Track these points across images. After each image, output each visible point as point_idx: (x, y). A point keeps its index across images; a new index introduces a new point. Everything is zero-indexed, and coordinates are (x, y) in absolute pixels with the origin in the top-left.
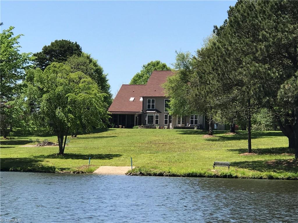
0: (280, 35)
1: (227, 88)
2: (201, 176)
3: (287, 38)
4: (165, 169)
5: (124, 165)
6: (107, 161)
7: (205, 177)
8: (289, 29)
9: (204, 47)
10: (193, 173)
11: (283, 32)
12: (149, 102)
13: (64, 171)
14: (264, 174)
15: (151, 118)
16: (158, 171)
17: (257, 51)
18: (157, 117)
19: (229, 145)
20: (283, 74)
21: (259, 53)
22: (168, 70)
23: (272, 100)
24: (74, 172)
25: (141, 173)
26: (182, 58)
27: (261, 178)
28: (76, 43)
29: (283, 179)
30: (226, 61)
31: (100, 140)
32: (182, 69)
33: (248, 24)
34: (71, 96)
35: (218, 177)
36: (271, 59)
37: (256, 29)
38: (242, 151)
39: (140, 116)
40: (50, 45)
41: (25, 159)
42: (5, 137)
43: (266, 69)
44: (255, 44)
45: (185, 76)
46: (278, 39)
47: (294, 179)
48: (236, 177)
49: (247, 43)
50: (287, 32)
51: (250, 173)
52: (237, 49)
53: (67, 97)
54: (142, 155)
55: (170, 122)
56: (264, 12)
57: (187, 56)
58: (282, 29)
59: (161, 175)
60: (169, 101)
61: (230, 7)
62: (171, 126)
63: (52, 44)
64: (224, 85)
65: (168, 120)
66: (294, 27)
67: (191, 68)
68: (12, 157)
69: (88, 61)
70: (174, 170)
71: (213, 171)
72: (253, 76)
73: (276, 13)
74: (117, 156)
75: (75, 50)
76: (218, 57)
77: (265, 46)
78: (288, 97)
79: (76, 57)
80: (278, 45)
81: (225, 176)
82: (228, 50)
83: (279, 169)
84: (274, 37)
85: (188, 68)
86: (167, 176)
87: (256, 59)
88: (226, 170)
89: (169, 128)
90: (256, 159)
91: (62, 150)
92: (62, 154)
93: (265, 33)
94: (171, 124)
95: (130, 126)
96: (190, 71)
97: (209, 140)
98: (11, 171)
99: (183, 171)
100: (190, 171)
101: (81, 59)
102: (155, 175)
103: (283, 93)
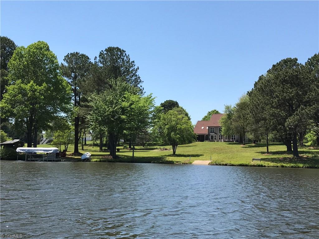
0: (285, 94)
1: (257, 121)
2: (246, 166)
3: (289, 96)
4: (228, 162)
5: (206, 160)
6: (197, 158)
7: (248, 166)
8: (290, 91)
9: (239, 102)
10: (242, 164)
11: (286, 93)
12: (211, 129)
13: (178, 163)
14: (279, 165)
15: (212, 137)
16: (224, 163)
17: (273, 103)
18: (215, 136)
19: (254, 150)
20: (287, 114)
21: (274, 103)
22: (219, 113)
23: (283, 127)
24: (183, 164)
25: (216, 164)
26: (228, 108)
27: (278, 167)
28: (176, 101)
29: (289, 167)
30: (257, 108)
31: (189, 147)
32: (228, 113)
33: (267, 89)
34: (179, 126)
35: (255, 166)
36: (280, 106)
37: (272, 92)
38: (263, 153)
39: (207, 136)
40: (164, 102)
41: (157, 157)
42: (143, 146)
43: (278, 112)
44: (272, 99)
45: (229, 116)
46: (284, 96)
47: (295, 167)
48: (265, 166)
49: (267, 99)
50: (289, 93)
51: (272, 164)
52: (262, 102)
53: (177, 127)
54: (214, 155)
55: (222, 138)
56: (276, 83)
57: (230, 107)
58: (286, 91)
59: (226, 165)
60: (222, 128)
61: (255, 82)
62: (222, 141)
63: (165, 102)
64: (256, 120)
65: (221, 138)
66: (292, 90)
67: (232, 112)
68: (150, 156)
69: (182, 110)
70: (232, 163)
71: (253, 163)
72: (272, 115)
73: (282, 83)
74: (201, 155)
75: (176, 105)
76: (253, 106)
77: (277, 100)
78: (291, 126)
79: (177, 108)
80: (284, 99)
81: (259, 166)
82: (257, 102)
83: (286, 162)
84: (282, 95)
85: (231, 112)
86: (229, 165)
87: (273, 107)
88: (259, 163)
89: (221, 141)
90: (272, 157)
91: (174, 152)
92: (174, 155)
93: (277, 94)
94: (222, 140)
95: (202, 141)
96: (232, 114)
97: (243, 147)
98: (152, 163)
99: (237, 163)
100: (240, 163)
101: (179, 109)
102: (223, 165)
103: (288, 123)
